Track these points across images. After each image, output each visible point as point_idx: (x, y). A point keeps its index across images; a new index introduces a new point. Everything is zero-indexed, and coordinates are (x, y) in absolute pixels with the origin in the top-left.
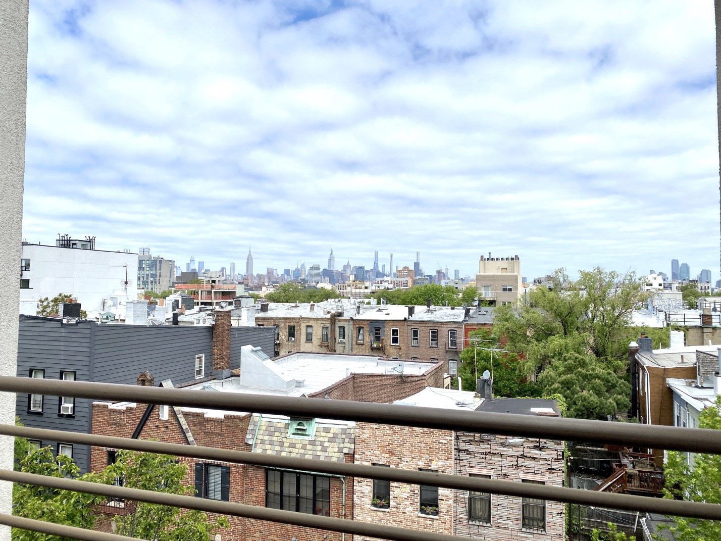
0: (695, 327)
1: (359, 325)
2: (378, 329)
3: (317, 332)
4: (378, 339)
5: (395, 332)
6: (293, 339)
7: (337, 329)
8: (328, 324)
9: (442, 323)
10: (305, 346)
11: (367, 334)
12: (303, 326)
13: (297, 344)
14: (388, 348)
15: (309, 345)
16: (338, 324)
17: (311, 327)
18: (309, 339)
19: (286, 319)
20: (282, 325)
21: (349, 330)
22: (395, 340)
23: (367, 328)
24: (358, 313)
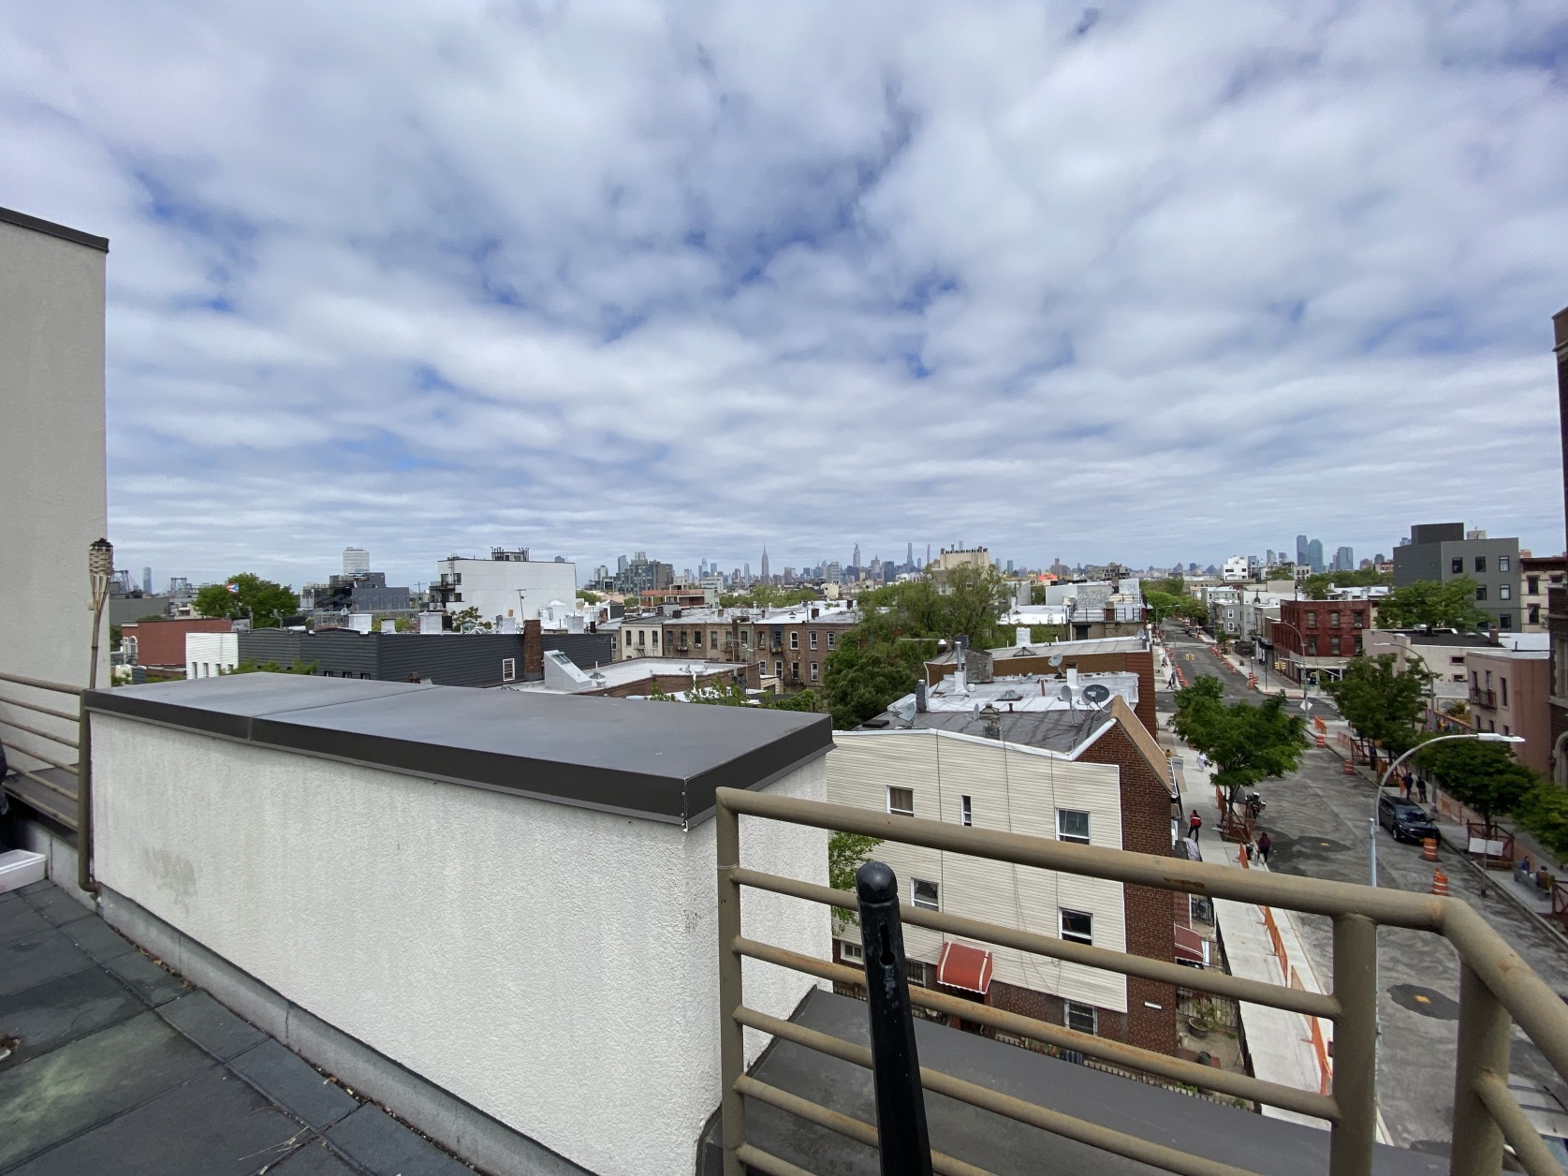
0: (1097, 623)
1: (760, 630)
2: (778, 634)
3: (722, 639)
4: (779, 643)
5: (794, 635)
6: (700, 645)
7: (740, 635)
8: (730, 629)
9: (839, 625)
10: (711, 653)
11: (768, 639)
12: (708, 632)
13: (703, 650)
14: (788, 652)
15: (715, 651)
16: (741, 629)
17: (716, 632)
18: (714, 646)
19: (692, 625)
20: (689, 631)
21: (751, 634)
22: (795, 644)
23: (767, 632)
24: (763, 617)
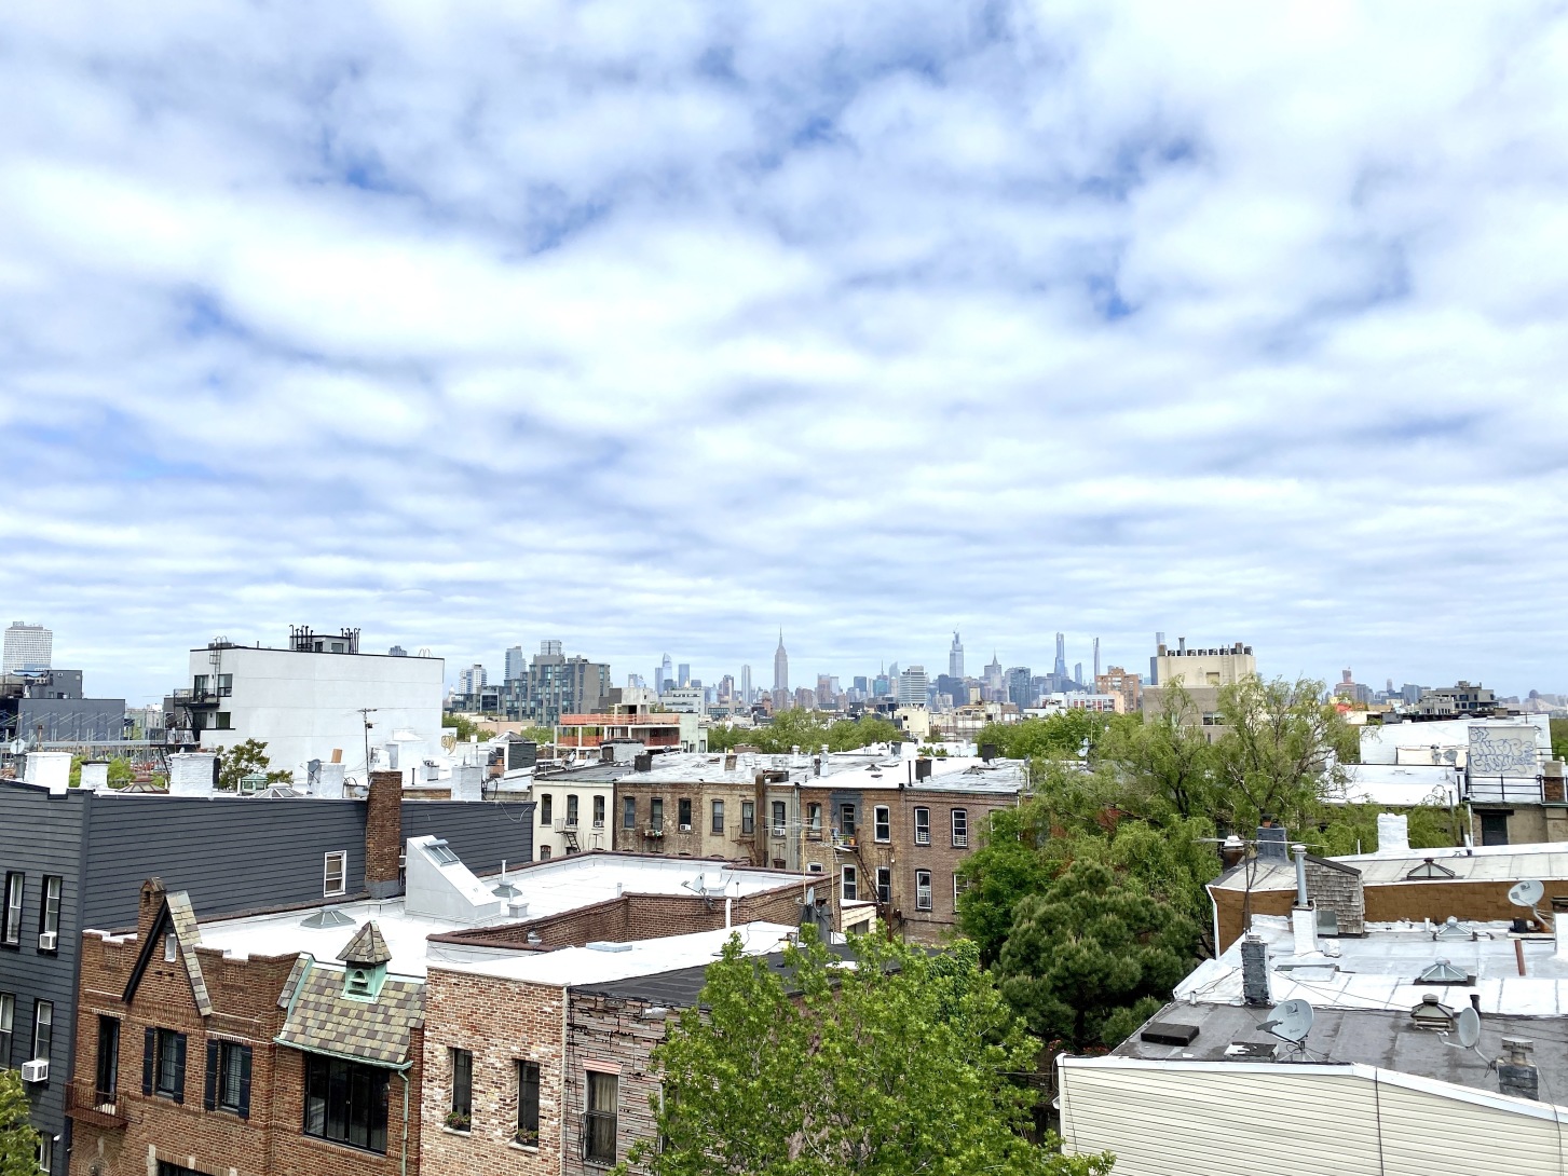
0: (1526, 806)
1: (812, 800)
2: (849, 808)
3: (733, 814)
4: (850, 828)
5: (882, 813)
6: (688, 827)
7: (770, 808)
8: (751, 796)
9: (974, 795)
10: (711, 844)
11: (828, 817)
12: (707, 799)
13: (695, 837)
14: (868, 847)
15: (717, 840)
16: (772, 797)
17: (722, 802)
18: (717, 829)
19: (674, 785)
20: (667, 798)
21: (792, 804)
22: (883, 832)
23: (827, 805)
24: (817, 773)
